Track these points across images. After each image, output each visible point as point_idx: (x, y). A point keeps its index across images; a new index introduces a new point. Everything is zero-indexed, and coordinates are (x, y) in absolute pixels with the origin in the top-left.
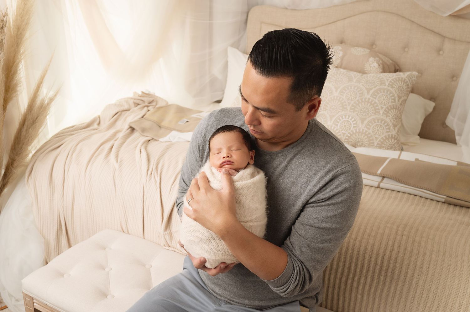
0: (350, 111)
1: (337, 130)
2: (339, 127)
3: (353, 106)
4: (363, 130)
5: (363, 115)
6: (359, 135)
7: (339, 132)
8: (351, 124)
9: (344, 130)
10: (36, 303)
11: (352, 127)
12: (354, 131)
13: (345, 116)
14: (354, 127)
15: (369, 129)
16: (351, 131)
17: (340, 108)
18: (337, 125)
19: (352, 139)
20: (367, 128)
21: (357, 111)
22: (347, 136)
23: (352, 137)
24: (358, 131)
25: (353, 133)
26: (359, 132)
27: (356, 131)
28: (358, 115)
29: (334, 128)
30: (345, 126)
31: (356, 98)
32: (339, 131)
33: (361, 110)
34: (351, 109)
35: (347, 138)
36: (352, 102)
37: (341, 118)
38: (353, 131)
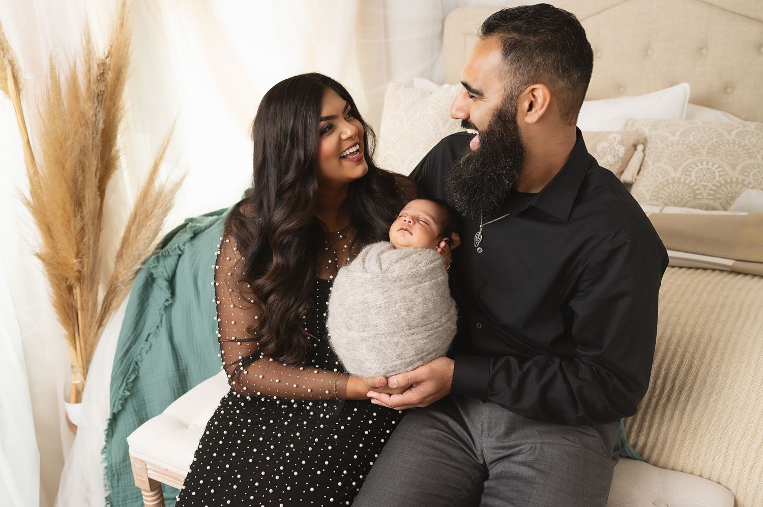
0: (707, 156)
1: (691, 181)
2: (693, 177)
3: (709, 148)
4: (738, 179)
5: (731, 159)
6: (731, 187)
7: (696, 185)
8: (714, 172)
9: (705, 181)
10: (151, 469)
11: (717, 176)
12: (723, 182)
13: (700, 162)
14: (720, 176)
15: (748, 177)
16: (718, 182)
17: (689, 153)
18: (690, 176)
19: (721, 194)
20: (743, 175)
21: (719, 155)
22: (711, 189)
23: (720, 191)
24: (728, 180)
25: (721, 185)
26: (732, 182)
27: (726, 182)
28: (722, 160)
29: (685, 180)
30: (705, 175)
31: (712, 139)
32: (696, 183)
33: (726, 153)
34: (707, 153)
35: (712, 192)
36: (709, 144)
37: (694, 166)
38: (720, 181)
